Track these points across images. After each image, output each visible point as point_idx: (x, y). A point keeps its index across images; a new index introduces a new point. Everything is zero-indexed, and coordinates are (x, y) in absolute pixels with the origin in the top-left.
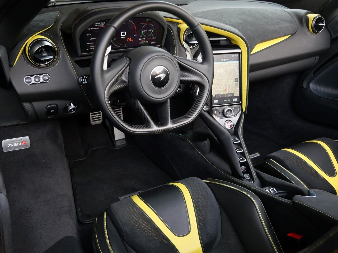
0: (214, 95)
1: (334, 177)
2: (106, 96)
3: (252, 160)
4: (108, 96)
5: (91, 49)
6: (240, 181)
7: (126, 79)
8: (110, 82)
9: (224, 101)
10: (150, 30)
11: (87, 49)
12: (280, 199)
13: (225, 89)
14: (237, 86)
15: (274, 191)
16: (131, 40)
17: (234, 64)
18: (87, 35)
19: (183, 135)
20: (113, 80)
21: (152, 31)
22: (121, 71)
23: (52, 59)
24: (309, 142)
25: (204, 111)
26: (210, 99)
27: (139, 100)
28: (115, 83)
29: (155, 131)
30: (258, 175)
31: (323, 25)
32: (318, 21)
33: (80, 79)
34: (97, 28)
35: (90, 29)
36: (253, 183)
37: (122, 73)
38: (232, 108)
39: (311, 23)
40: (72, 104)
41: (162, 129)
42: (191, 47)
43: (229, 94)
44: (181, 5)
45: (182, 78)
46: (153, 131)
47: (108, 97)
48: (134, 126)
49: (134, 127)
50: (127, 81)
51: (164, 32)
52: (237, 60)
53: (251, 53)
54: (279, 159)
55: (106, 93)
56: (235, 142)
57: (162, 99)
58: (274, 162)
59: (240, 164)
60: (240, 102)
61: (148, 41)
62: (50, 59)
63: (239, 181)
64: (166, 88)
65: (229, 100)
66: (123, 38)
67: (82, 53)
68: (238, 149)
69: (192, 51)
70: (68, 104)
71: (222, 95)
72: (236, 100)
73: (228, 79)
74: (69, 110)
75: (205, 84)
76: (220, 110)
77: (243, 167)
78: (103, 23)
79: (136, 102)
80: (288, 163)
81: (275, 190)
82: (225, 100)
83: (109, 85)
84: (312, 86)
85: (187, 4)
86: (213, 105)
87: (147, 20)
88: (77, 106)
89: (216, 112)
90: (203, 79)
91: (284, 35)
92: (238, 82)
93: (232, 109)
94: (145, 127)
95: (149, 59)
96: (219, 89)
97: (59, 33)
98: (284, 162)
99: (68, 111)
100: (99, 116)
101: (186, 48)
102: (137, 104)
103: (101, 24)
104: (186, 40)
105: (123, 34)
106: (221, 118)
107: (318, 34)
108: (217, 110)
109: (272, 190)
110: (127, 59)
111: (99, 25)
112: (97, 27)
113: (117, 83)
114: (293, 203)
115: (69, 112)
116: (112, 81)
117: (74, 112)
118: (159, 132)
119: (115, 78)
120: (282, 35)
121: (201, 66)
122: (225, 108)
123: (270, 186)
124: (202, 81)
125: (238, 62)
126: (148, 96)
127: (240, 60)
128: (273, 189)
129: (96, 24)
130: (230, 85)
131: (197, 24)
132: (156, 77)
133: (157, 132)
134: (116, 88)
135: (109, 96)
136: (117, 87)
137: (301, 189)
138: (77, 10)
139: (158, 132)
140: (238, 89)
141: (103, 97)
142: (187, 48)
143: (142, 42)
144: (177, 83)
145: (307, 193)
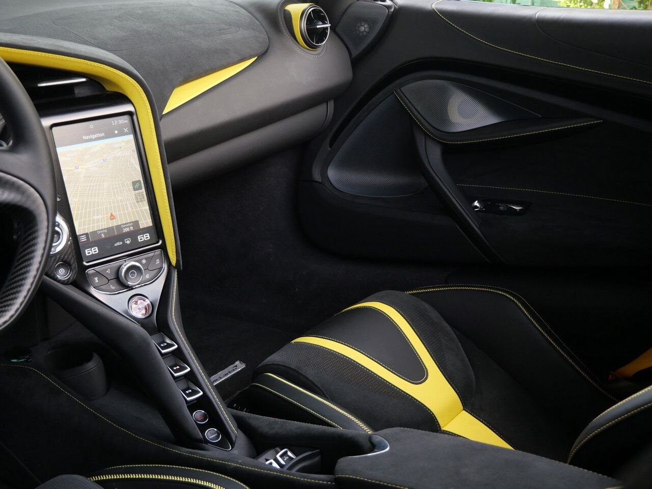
0: (83, 235)
1: (424, 381)
3: (219, 388)
6: (198, 454)
9: (116, 245)
12: (304, 478)
13: (112, 215)
14: (142, 201)
15: (289, 457)
17: (123, 144)
19: (21, 360)
24: (352, 310)
26: (73, 248)
30: (241, 424)
31: (327, 28)
32: (312, 19)
36: (232, 448)
38: (139, 261)
39: (299, 25)
43: (124, 226)
52: (127, 134)
53: (165, 112)
54: (288, 367)
56: (164, 351)
58: (278, 378)
59: (187, 407)
60: (158, 242)
63: (194, 453)
65: (128, 242)
68: (175, 368)
71: (106, 231)
72: (146, 237)
73: (113, 185)
76: (108, 271)
77: (199, 414)
80: (310, 373)
81: (290, 454)
82: (118, 244)
84: (332, 174)
86: (85, 263)
89: (96, 279)
90: (26, 196)
91: (239, 58)
92: (143, 190)
93: (141, 263)
98: (302, 375)
106: (112, 293)
107: (319, 50)
108: (98, 273)
109: (281, 456)
114: (337, 480)
120: (236, 60)
122: (120, 263)
123: (277, 447)
125: (131, 137)
127: (136, 130)
128: (286, 453)
130: (121, 201)
137: (350, 436)
140: (146, 207)
145: (368, 445)
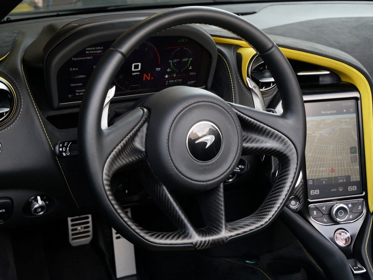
0: (311, 180)
2: (105, 177)
4: (109, 176)
5: (77, 94)
7: (142, 146)
8: (112, 151)
9: (332, 190)
10: (186, 60)
11: (70, 96)
13: (332, 169)
14: (355, 162)
16: (151, 78)
17: (348, 120)
18: (71, 69)
19: (253, 262)
20: (119, 147)
21: (188, 61)
22: (133, 132)
23: (6, 113)
25: (293, 210)
26: (303, 187)
27: (165, 186)
28: (121, 153)
29: (196, 243)
33: (57, 147)
34: (89, 58)
35: (75, 59)
37: (135, 135)
38: (347, 205)
40: (39, 198)
41: (209, 240)
42: (263, 89)
43: (340, 178)
44: (243, 14)
45: (245, 145)
46: (192, 243)
47: (109, 179)
48: (156, 233)
49: (156, 235)
50: (144, 150)
51: (210, 63)
52: (352, 113)
55: (105, 171)
56: (355, 272)
57: (208, 183)
60: (362, 193)
61: (181, 80)
62: (3, 113)
64: (217, 162)
65: (341, 190)
66: (135, 74)
67: (60, 102)
69: (264, 96)
70: (33, 198)
71: (327, 179)
72: (354, 188)
73: (336, 148)
74: (33, 209)
75: (289, 154)
76: (324, 208)
78: (99, 48)
79: (160, 189)
82: (334, 190)
83: (111, 156)
85: (254, 13)
86: (309, 200)
87: (179, 41)
88: (47, 203)
89: (315, 212)
90: (286, 146)
93: (348, 207)
94: (177, 236)
95: (184, 109)
96: (320, 167)
97: (20, 67)
99: (31, 211)
100: (85, 228)
101: (252, 89)
102: (163, 193)
103: (95, 50)
104: (253, 76)
105: (136, 67)
106: (326, 224)
108: (317, 208)
110: (143, 110)
111: (93, 52)
112: (89, 55)
113: (125, 153)
115: (34, 213)
116: (116, 150)
117: (42, 213)
118: (204, 244)
119: (122, 144)
121: (281, 121)
122: (333, 204)
124: (284, 148)
125: (354, 115)
126: (182, 176)
127: (358, 111)
129: (88, 51)
130: (341, 160)
131: (270, 45)
132: (196, 142)
133: (200, 244)
134: (124, 162)
135: (111, 176)
136: (125, 160)
138: (51, 28)
139: (203, 246)
140: (358, 167)
141: (101, 178)
142: (254, 89)
143: (170, 81)
144: (237, 152)
